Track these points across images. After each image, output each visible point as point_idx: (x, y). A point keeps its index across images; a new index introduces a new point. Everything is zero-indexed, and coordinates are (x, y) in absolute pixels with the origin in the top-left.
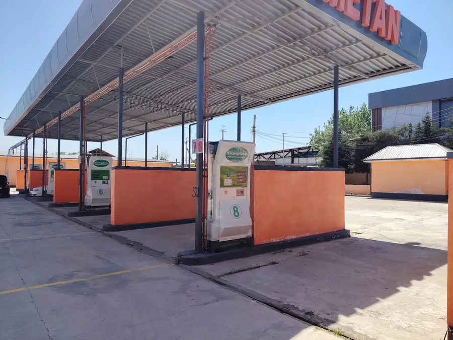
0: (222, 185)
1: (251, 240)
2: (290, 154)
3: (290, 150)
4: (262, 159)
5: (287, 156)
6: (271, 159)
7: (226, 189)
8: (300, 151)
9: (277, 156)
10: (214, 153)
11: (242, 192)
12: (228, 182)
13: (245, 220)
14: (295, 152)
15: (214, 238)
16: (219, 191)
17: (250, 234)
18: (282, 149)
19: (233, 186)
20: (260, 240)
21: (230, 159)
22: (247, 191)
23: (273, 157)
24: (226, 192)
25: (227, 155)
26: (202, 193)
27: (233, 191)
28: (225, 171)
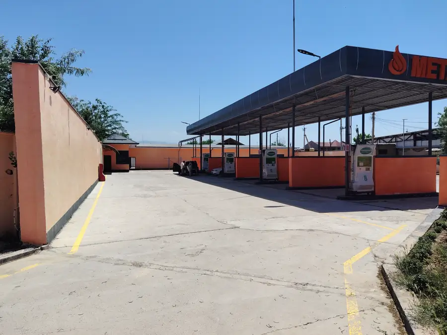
0: (358, 166)
1: (373, 192)
2: (412, 137)
3: (412, 134)
4: (382, 143)
5: (409, 139)
6: (391, 142)
7: (361, 167)
8: (423, 134)
9: (399, 140)
10: (354, 151)
11: (369, 169)
12: (361, 164)
13: (370, 182)
14: (418, 135)
15: (355, 190)
16: (357, 169)
17: (373, 189)
18: (402, 133)
19: (364, 166)
20: (378, 193)
21: (362, 153)
22: (371, 168)
23: (394, 140)
24: (360, 169)
25: (361, 151)
26: (348, 169)
27: (364, 169)
28: (360, 159)
